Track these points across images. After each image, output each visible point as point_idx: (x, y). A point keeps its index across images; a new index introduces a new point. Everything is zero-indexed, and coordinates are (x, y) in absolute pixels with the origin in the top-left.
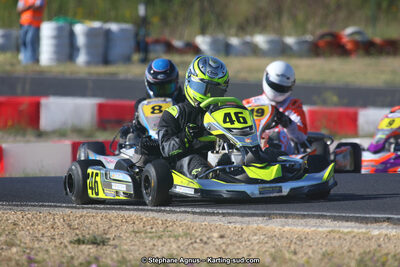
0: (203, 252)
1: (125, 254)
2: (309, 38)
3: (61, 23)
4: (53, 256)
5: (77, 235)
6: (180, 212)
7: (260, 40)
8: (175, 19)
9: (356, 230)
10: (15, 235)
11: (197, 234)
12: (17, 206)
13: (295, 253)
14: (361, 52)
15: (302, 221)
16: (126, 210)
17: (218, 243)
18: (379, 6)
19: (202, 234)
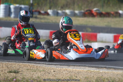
0: (48, 76)
1: (24, 76)
2: (83, 11)
3: (6, 5)
4: (2, 76)
5: (10, 70)
6: (42, 64)
7: (68, 11)
8: (42, 4)
9: (95, 70)
11: (47, 71)
13: (77, 77)
14: (98, 16)
15: (79, 67)
16: (25, 62)
17: (53, 73)
18: (104, 2)
19: (48, 71)
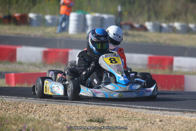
0: (152, 128)
5: (90, 117)
6: (140, 108)
7: (177, 25)
10: (59, 116)
12: (60, 102)
16: (113, 106)
17: (159, 124)
19: (151, 119)
